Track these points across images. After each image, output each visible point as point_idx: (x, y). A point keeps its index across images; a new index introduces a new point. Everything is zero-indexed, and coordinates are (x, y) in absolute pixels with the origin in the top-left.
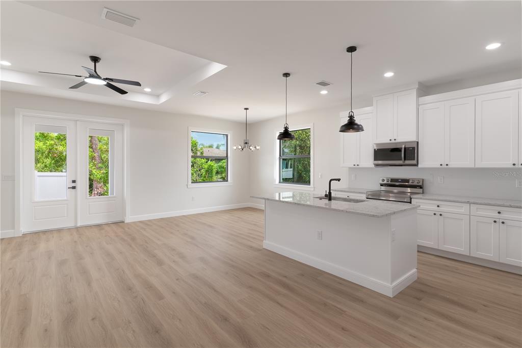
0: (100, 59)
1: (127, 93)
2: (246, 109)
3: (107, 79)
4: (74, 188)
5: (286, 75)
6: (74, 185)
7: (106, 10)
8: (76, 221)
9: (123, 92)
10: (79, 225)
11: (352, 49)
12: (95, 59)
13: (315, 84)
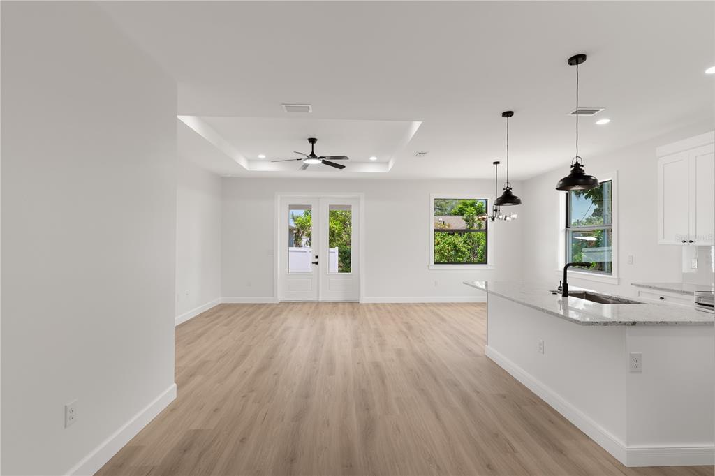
0: (316, 140)
1: (344, 167)
2: (496, 163)
3: (321, 158)
4: (317, 263)
5: (508, 114)
6: (316, 260)
7: (284, 106)
8: (318, 296)
9: (341, 167)
10: (320, 300)
11: (577, 59)
12: (312, 141)
13: (570, 114)
